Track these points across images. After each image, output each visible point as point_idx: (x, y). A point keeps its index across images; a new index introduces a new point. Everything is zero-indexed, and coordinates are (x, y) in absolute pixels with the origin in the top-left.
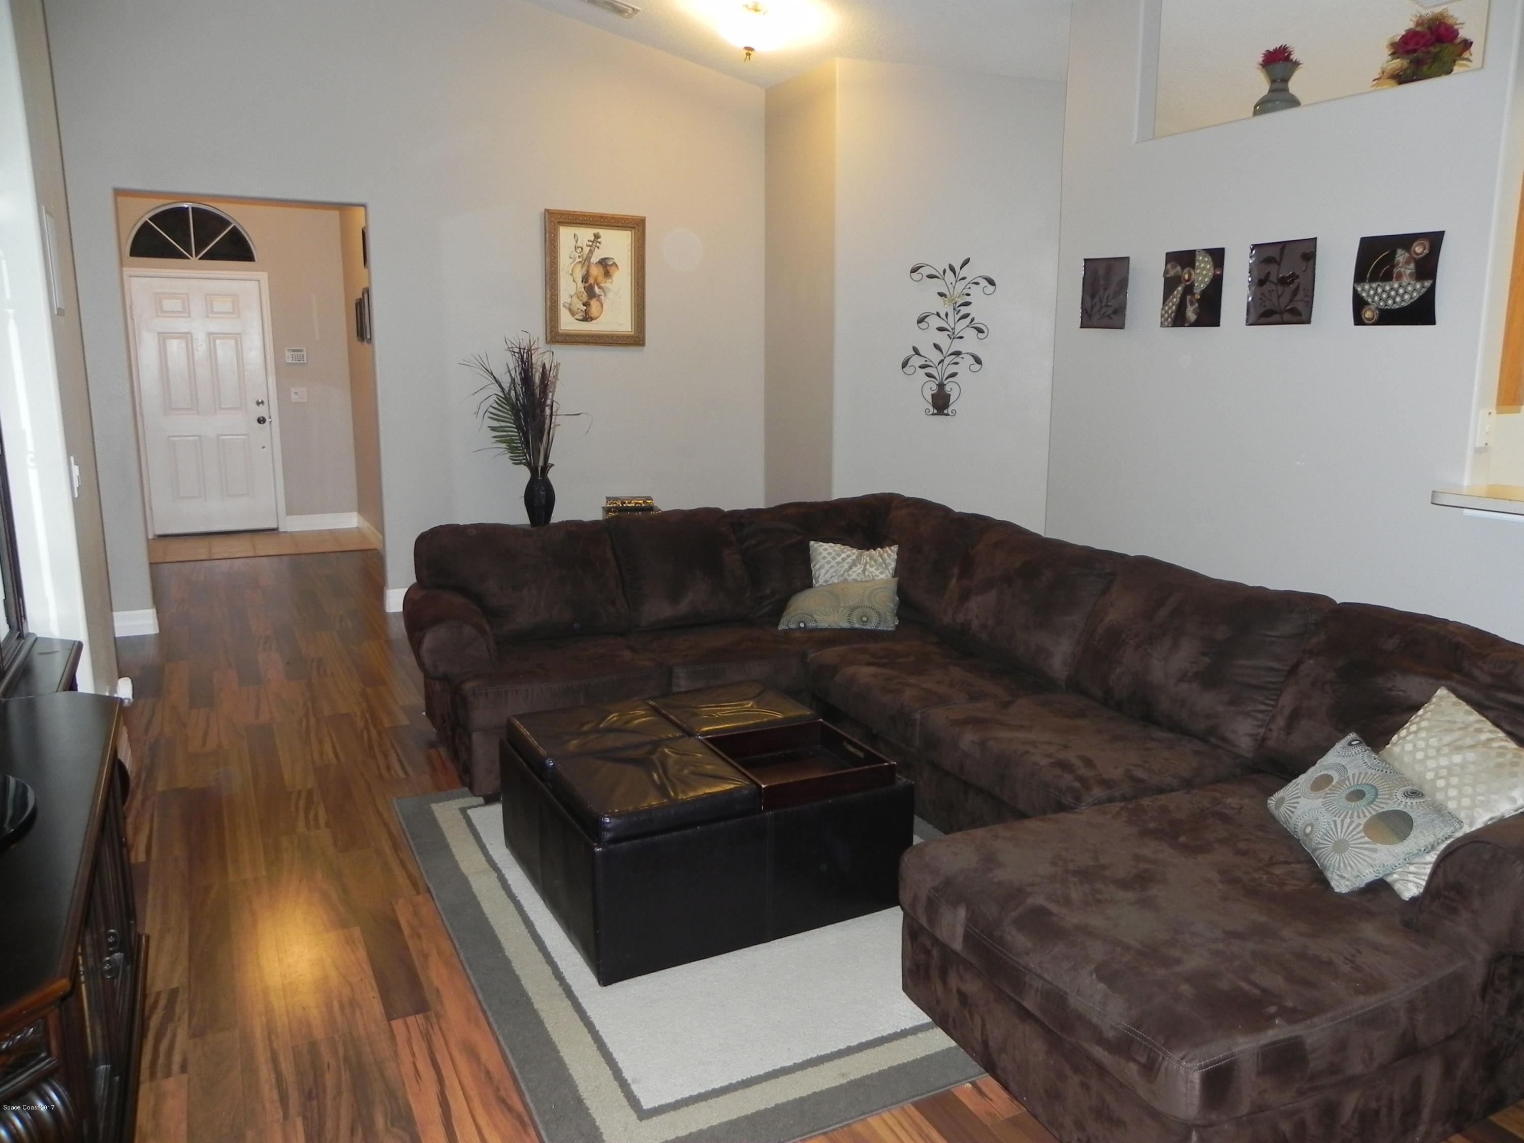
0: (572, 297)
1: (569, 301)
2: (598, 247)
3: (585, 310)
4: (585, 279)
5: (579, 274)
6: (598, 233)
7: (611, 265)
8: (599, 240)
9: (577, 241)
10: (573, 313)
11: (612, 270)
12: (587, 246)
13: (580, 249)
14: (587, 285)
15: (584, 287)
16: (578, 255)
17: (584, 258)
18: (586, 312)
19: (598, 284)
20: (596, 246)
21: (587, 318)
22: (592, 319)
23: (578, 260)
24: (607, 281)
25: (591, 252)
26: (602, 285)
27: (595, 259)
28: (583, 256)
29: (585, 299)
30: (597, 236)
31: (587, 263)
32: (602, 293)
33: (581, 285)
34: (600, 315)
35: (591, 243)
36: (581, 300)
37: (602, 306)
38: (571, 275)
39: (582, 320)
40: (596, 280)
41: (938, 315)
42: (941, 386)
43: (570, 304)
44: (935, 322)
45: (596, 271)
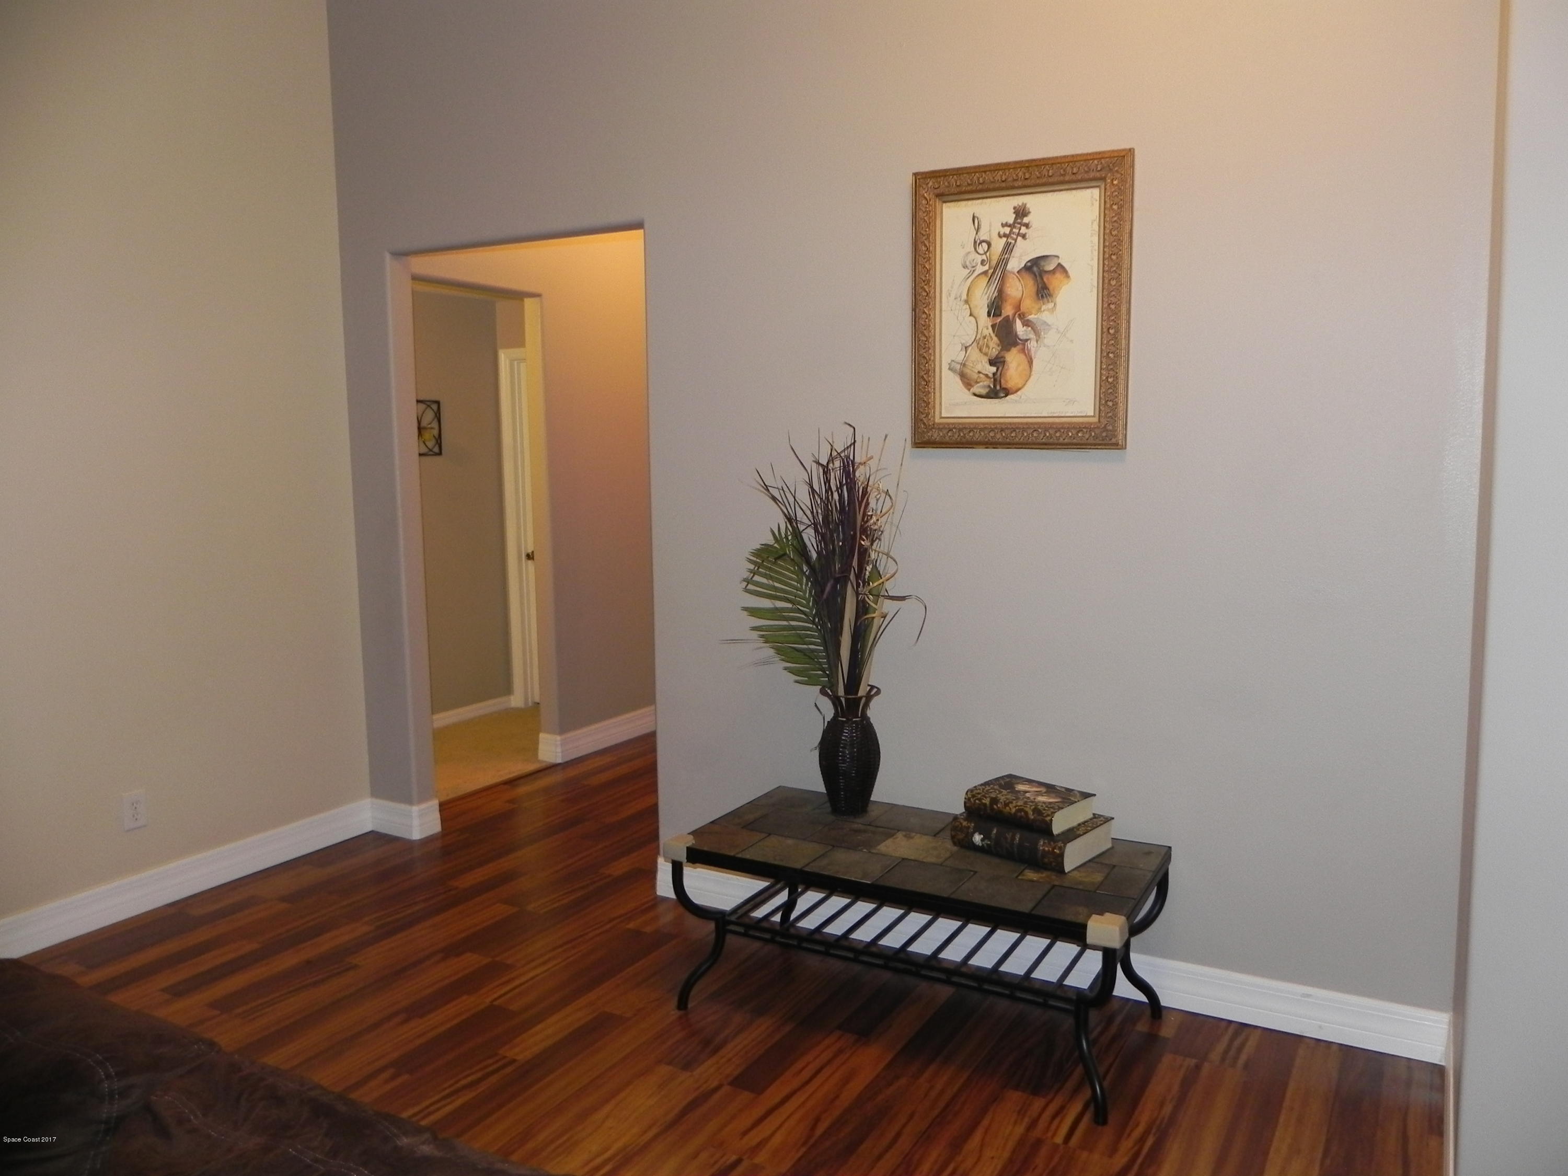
0: (966, 348)
1: (961, 357)
2: (1024, 236)
3: (994, 374)
4: (995, 309)
5: (982, 298)
6: (1024, 205)
7: (1053, 272)
8: (1026, 220)
9: (978, 230)
10: (968, 382)
11: (1054, 282)
12: (1000, 236)
13: (985, 245)
14: (999, 320)
15: (993, 326)
16: (979, 258)
17: (994, 263)
18: (996, 378)
19: (1022, 316)
20: (1018, 234)
21: (998, 390)
22: (1007, 392)
23: (980, 269)
24: (1044, 307)
25: (1008, 249)
26: (1031, 317)
27: (1015, 263)
28: (990, 260)
29: (994, 349)
30: (1021, 212)
31: (999, 273)
32: (1032, 336)
33: (985, 322)
34: (1024, 385)
35: (1007, 230)
36: (986, 354)
37: (1030, 362)
38: (967, 302)
39: (987, 396)
40: (1018, 307)
43: (964, 365)
45: (1017, 288)
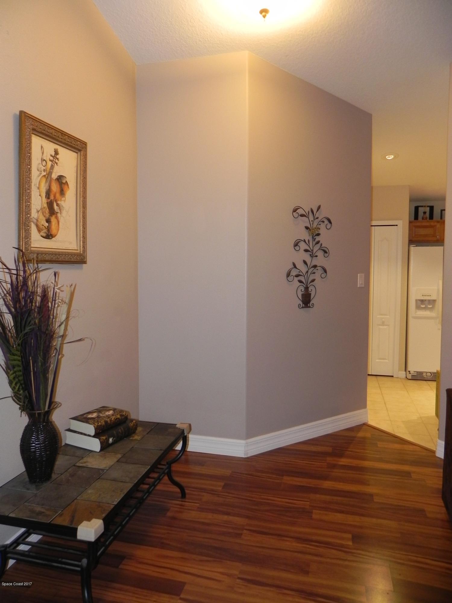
0: (38, 211)
1: (37, 216)
2: (57, 164)
3: (48, 227)
4: (48, 194)
5: (44, 188)
6: (58, 150)
7: (65, 184)
8: (58, 156)
9: (43, 153)
10: (39, 231)
11: (65, 188)
12: (50, 160)
13: (45, 162)
14: (49, 200)
15: (47, 203)
16: (43, 168)
17: (48, 172)
18: (48, 229)
19: (56, 201)
20: (55, 162)
21: (49, 236)
22: (52, 237)
23: (43, 174)
24: (62, 199)
25: (52, 167)
26: (59, 202)
27: (54, 176)
28: (46, 170)
29: (47, 215)
30: (56, 153)
31: (49, 178)
32: (59, 211)
33: (45, 200)
34: (58, 233)
35: (52, 158)
36: (45, 216)
37: (59, 223)
38: (39, 188)
39: (46, 238)
40: (55, 197)
41: (305, 241)
42: (307, 288)
43: (37, 220)
44: (303, 246)
45: (55, 188)
